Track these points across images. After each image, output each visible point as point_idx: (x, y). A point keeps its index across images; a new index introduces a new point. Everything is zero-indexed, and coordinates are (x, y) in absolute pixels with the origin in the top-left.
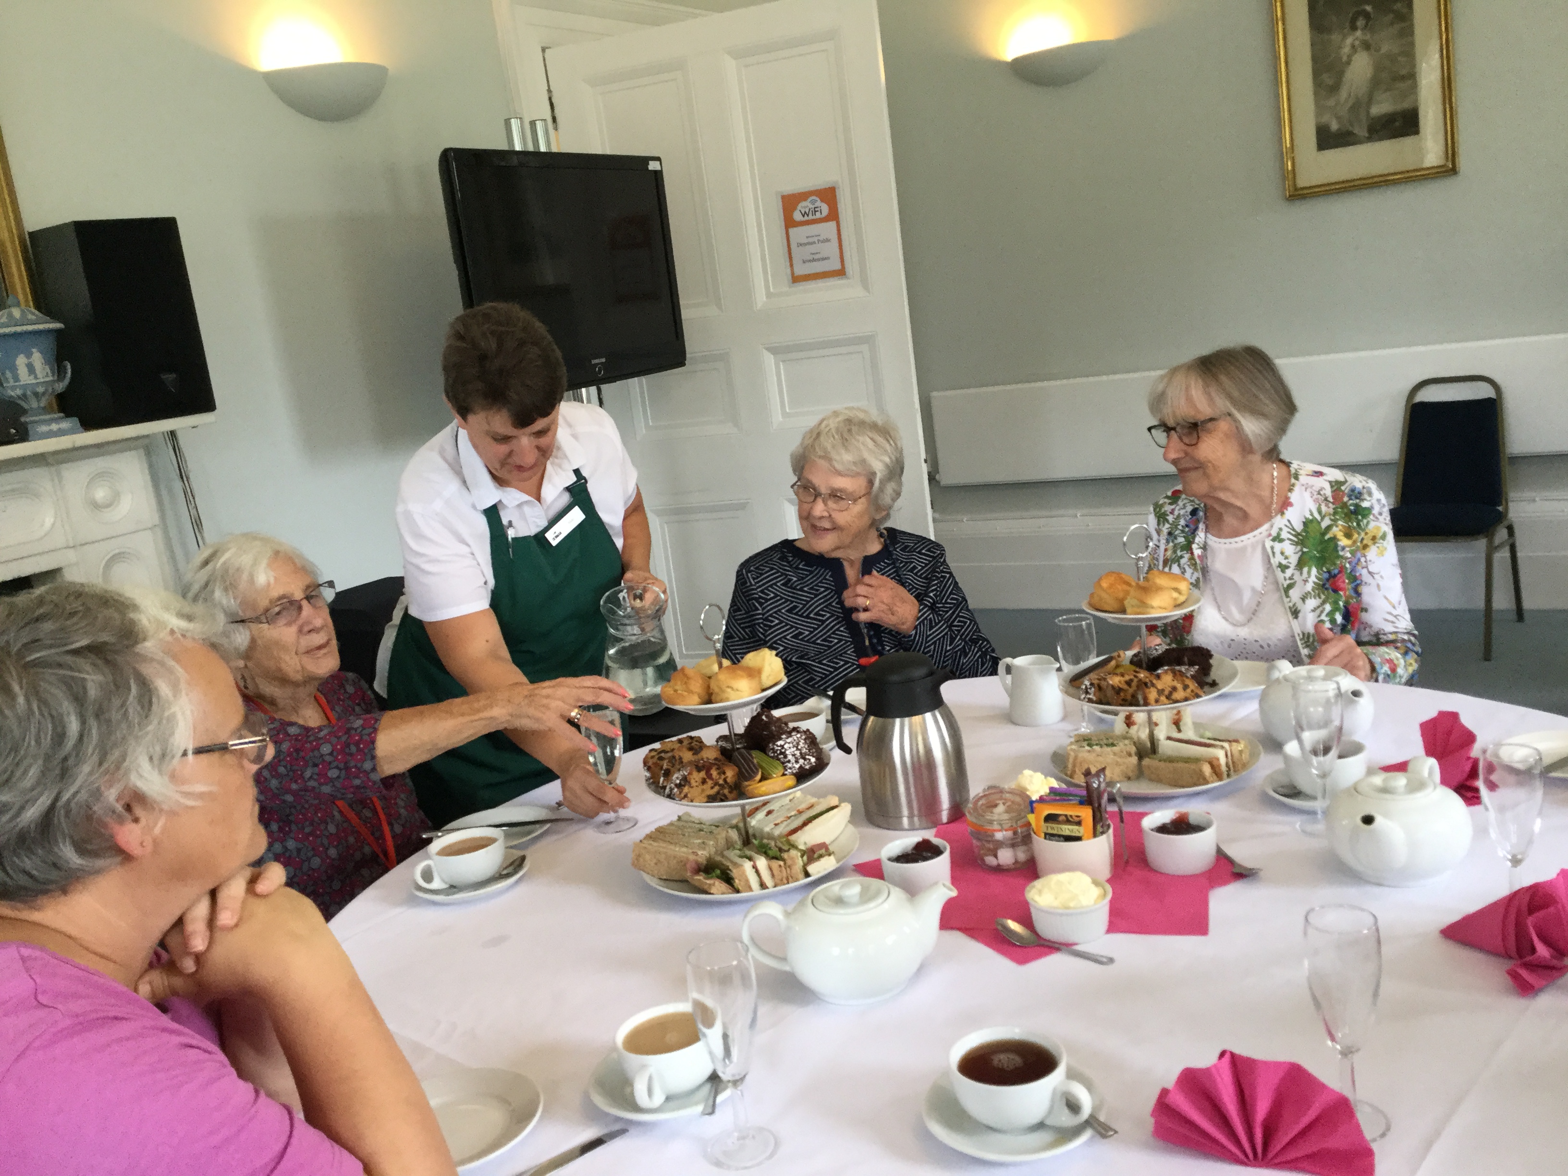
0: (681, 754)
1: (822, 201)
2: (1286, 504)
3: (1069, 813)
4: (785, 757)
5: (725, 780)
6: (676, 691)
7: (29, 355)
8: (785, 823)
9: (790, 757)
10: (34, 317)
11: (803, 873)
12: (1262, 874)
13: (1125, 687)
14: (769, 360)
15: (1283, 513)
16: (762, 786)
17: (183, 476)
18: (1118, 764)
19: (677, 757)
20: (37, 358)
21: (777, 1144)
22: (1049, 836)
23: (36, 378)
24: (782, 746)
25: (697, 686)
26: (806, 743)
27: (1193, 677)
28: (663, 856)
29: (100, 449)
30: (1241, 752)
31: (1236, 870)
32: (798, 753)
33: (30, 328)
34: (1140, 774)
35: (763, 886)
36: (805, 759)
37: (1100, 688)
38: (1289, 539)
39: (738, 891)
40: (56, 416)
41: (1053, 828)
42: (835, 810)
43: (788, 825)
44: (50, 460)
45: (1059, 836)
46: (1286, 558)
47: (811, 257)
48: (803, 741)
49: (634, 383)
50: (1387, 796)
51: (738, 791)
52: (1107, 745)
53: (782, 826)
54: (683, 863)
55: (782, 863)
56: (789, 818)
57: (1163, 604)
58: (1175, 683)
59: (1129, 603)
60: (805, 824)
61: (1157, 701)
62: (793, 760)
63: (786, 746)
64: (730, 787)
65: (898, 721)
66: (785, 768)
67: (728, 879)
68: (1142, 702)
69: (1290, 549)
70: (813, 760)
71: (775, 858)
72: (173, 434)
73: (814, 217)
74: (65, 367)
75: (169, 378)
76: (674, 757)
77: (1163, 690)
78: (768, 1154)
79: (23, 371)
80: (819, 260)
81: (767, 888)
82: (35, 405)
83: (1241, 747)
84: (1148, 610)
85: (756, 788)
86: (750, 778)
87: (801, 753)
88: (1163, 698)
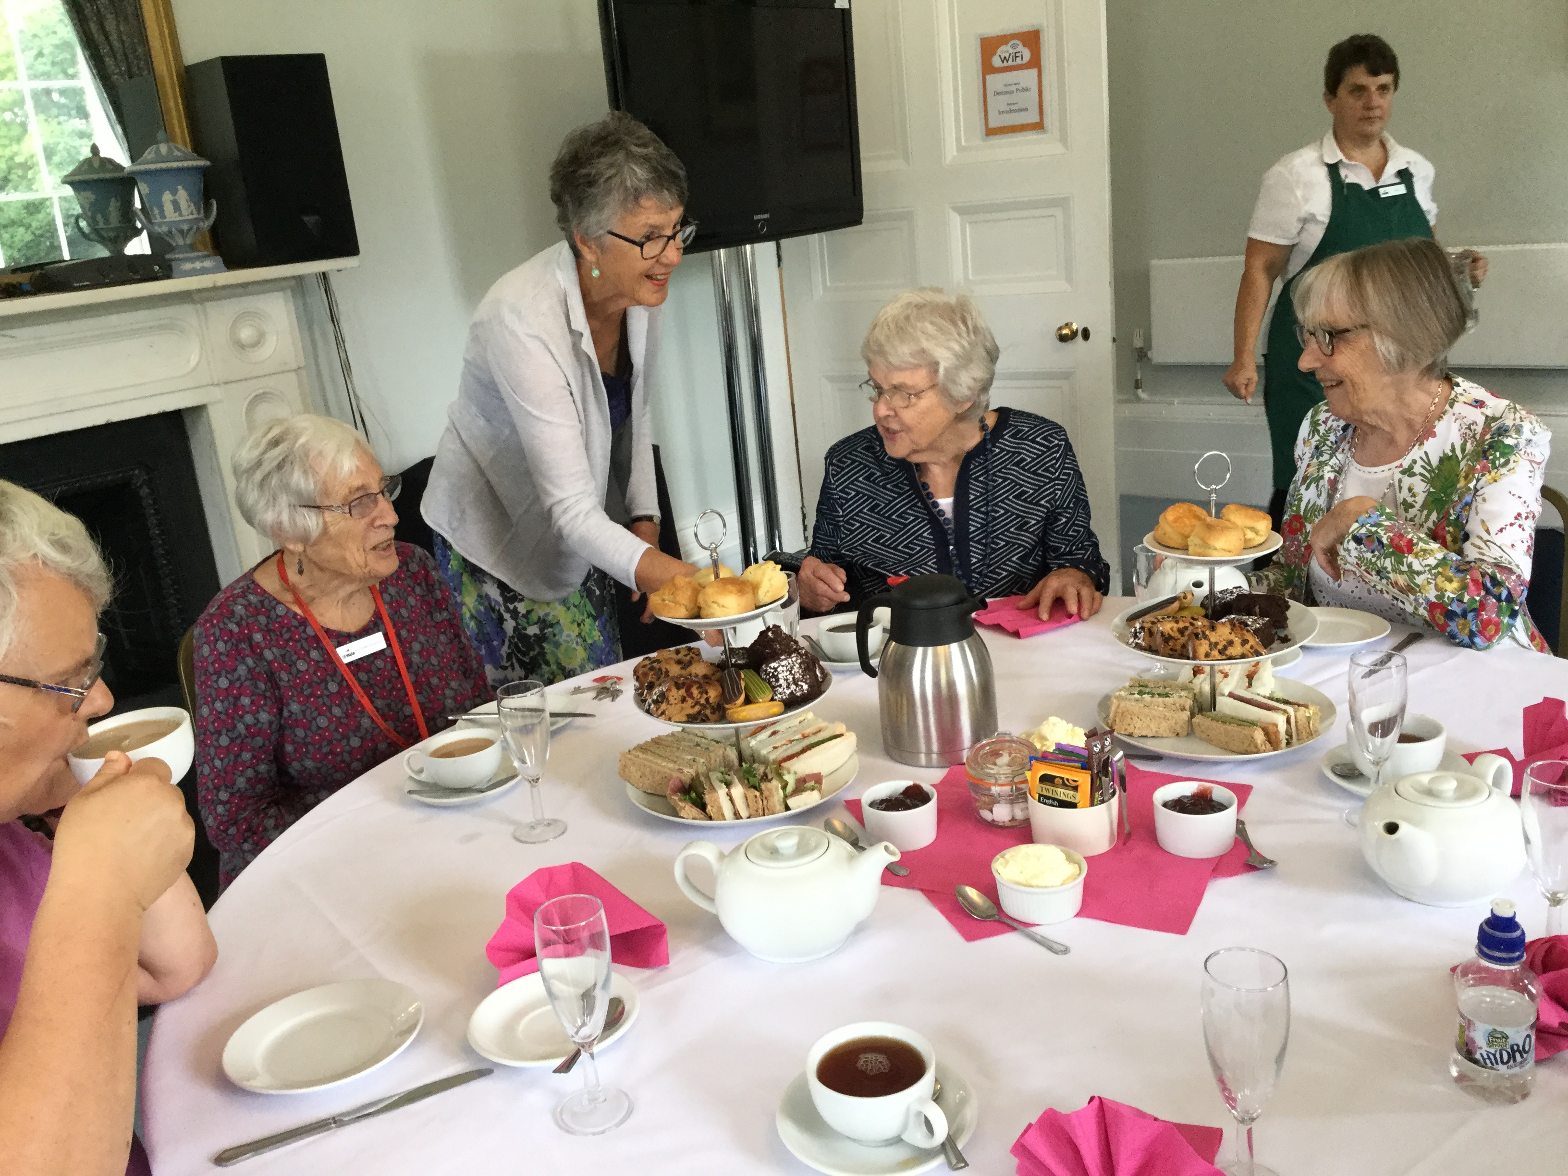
0: (668, 667)
1: (1024, 46)
2: (1430, 433)
3: (1066, 776)
4: (777, 680)
5: (707, 700)
6: (663, 600)
7: (174, 192)
8: (785, 747)
9: (782, 681)
10: (179, 154)
11: (783, 806)
12: (1279, 868)
13: (1176, 635)
14: (955, 220)
15: (1422, 444)
16: (744, 710)
17: (333, 319)
18: (1166, 718)
19: (664, 670)
20: (182, 195)
21: (630, 1112)
22: (1044, 799)
23: (181, 215)
24: (775, 669)
25: (684, 597)
26: (800, 667)
27: (1256, 632)
28: (648, 770)
29: (244, 288)
30: (1309, 719)
31: (1251, 861)
32: (790, 678)
33: (175, 165)
34: (1190, 731)
35: (737, 815)
36: (797, 685)
37: (1151, 633)
38: (1421, 474)
39: (710, 818)
40: (200, 254)
41: (1047, 790)
42: (839, 739)
43: (786, 750)
44: (196, 297)
45: (1054, 799)
46: (1414, 495)
47: (1007, 108)
48: (797, 666)
49: (814, 239)
50: (1429, 801)
51: (720, 713)
52: (1159, 695)
53: (780, 750)
54: (667, 779)
55: (758, 794)
56: (791, 741)
57: (1226, 547)
58: (1232, 637)
59: (1193, 541)
60: (804, 751)
61: (1207, 655)
62: (784, 685)
63: (779, 669)
64: (713, 708)
65: (920, 650)
66: (775, 693)
67: (702, 806)
68: (1191, 655)
69: (1420, 487)
70: (805, 687)
71: (755, 787)
72: (324, 275)
73: (1015, 63)
74: (211, 205)
75: (310, 220)
76: (660, 669)
77: (1216, 644)
78: (617, 1120)
79: (168, 208)
80: (1015, 111)
81: (741, 818)
82: (181, 242)
83: (1310, 712)
84: (1210, 551)
85: (736, 712)
86: (731, 700)
87: (794, 678)
88: (1215, 653)
